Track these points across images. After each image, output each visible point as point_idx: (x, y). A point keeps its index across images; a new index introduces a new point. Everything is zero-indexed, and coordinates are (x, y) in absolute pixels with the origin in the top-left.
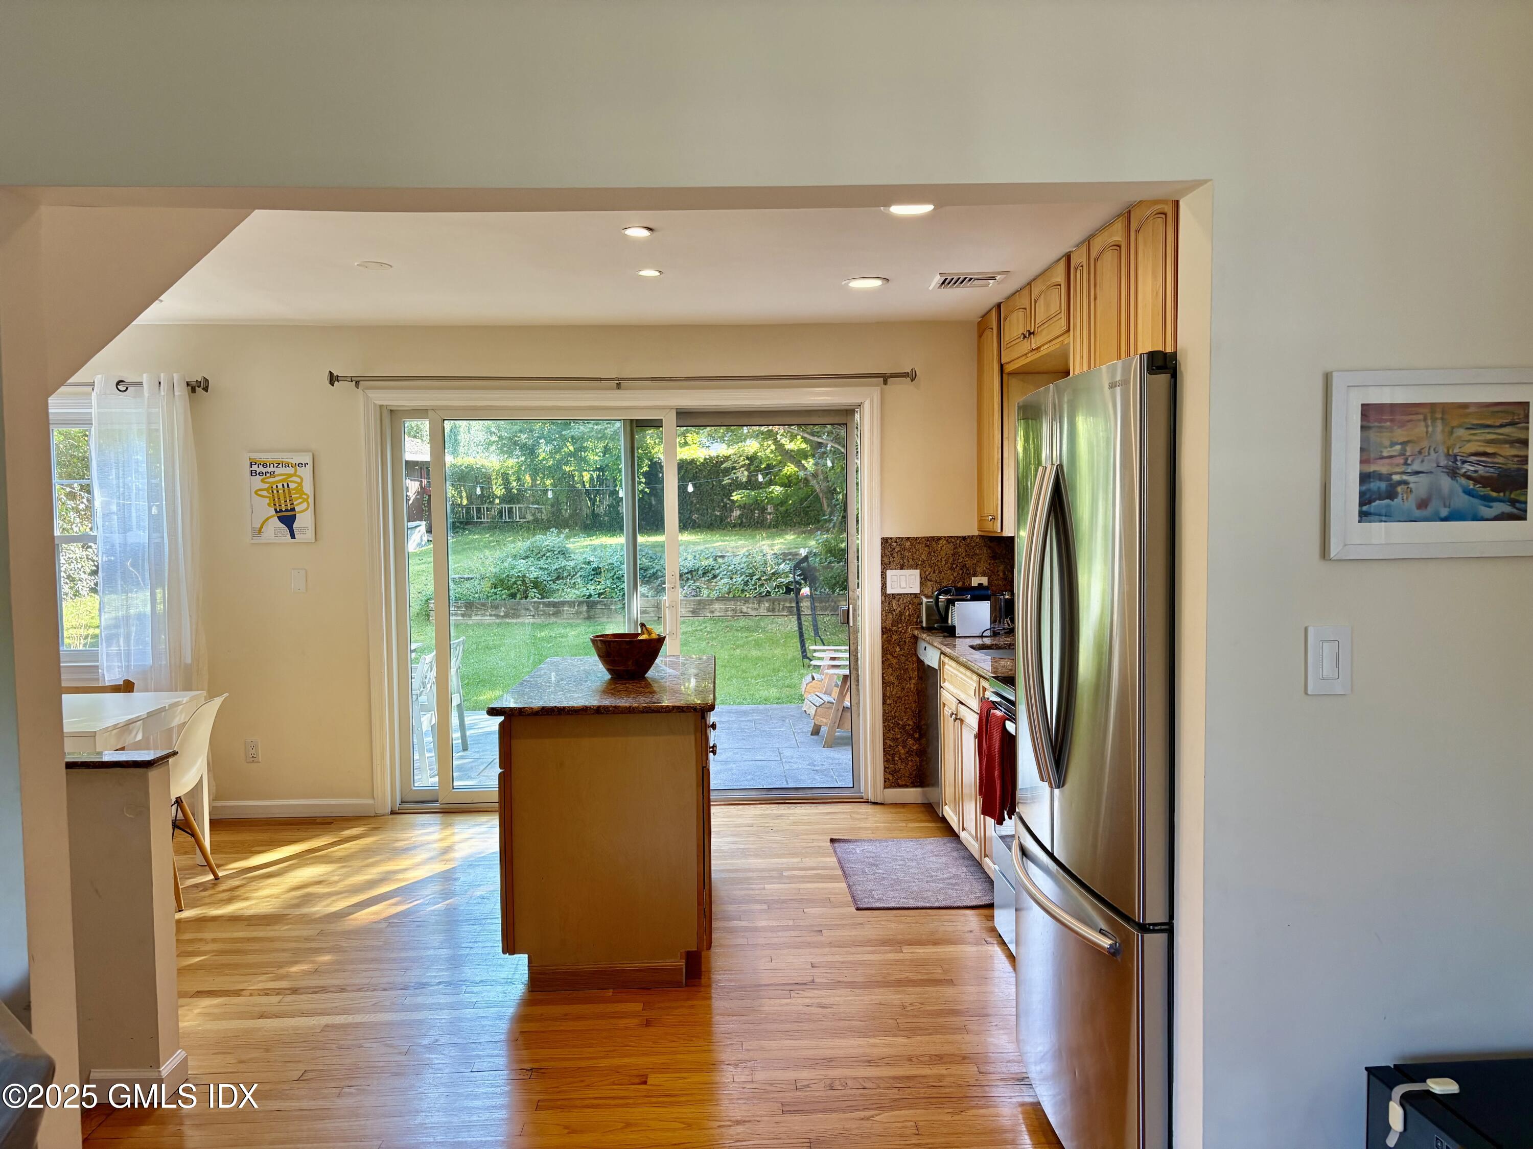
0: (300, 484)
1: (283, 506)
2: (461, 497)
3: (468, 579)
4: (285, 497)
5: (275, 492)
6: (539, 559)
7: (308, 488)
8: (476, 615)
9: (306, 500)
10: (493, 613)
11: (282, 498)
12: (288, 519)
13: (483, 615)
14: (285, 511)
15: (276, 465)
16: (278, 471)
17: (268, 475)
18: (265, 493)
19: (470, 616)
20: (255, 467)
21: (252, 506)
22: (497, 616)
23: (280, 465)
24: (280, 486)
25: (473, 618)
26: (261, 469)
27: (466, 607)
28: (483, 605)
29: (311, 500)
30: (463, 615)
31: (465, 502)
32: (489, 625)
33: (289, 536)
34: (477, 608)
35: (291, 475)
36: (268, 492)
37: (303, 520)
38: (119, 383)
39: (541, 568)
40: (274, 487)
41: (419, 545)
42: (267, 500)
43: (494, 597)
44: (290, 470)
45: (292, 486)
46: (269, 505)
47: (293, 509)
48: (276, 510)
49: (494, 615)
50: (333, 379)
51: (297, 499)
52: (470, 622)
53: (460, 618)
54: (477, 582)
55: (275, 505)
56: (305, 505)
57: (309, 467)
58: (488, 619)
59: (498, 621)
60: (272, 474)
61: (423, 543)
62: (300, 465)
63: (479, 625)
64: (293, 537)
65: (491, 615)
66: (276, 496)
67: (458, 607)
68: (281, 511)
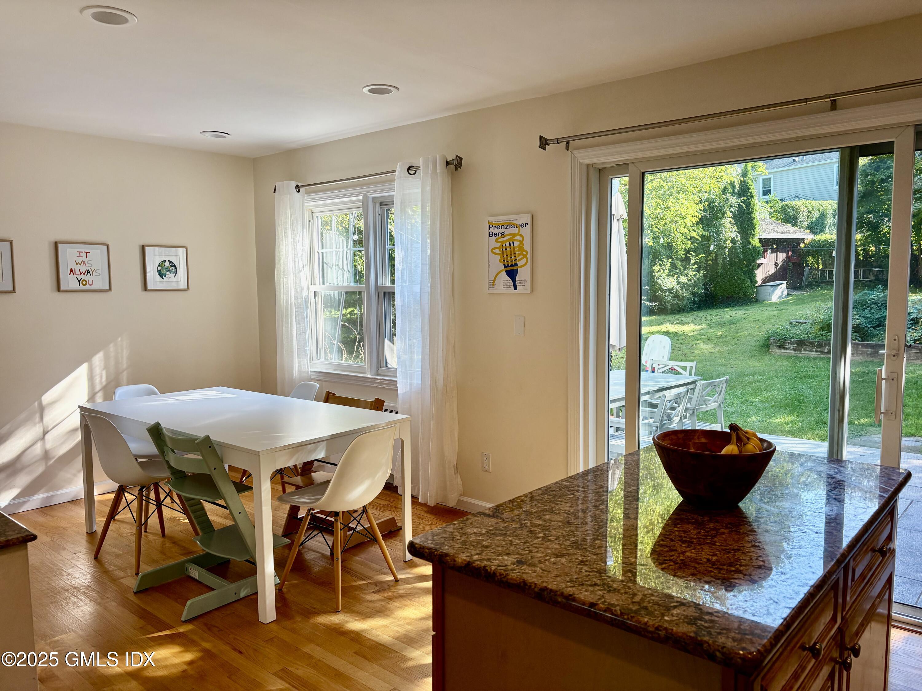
0: (521, 242)
1: (509, 261)
2: (818, 263)
3: (803, 323)
4: (511, 254)
5: (504, 249)
6: (864, 310)
7: (527, 246)
8: (805, 350)
9: (525, 256)
10: (819, 350)
11: (509, 255)
12: (512, 274)
13: (811, 351)
14: (512, 265)
15: (505, 226)
16: (508, 231)
17: (500, 235)
18: (497, 251)
19: (800, 351)
20: (492, 229)
21: (489, 261)
22: (822, 352)
23: (509, 227)
24: (508, 245)
25: (803, 352)
26: (496, 231)
27: (797, 344)
28: (811, 343)
29: (529, 256)
30: (795, 350)
31: (821, 267)
32: (815, 359)
33: (513, 287)
34: (806, 345)
35: (514, 235)
36: (500, 250)
37: (523, 274)
38: (410, 168)
39: (864, 317)
40: (504, 245)
41: (780, 297)
42: (498, 257)
43: (821, 338)
44: (515, 230)
45: (516, 244)
46: (500, 261)
47: (516, 265)
48: (504, 265)
49: (820, 351)
50: (544, 143)
51: (519, 255)
52: (800, 355)
53: (792, 352)
54: (809, 325)
55: (504, 261)
56: (524, 261)
57: (529, 226)
58: (814, 354)
59: (822, 356)
60: (503, 235)
61: (784, 296)
62: (523, 225)
63: (805, 358)
64: (515, 288)
65: (817, 351)
66: (505, 253)
67: (792, 344)
68: (508, 266)
